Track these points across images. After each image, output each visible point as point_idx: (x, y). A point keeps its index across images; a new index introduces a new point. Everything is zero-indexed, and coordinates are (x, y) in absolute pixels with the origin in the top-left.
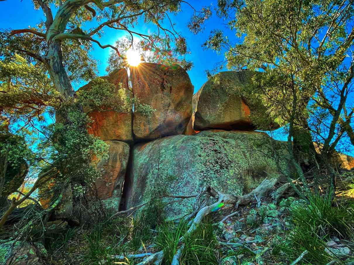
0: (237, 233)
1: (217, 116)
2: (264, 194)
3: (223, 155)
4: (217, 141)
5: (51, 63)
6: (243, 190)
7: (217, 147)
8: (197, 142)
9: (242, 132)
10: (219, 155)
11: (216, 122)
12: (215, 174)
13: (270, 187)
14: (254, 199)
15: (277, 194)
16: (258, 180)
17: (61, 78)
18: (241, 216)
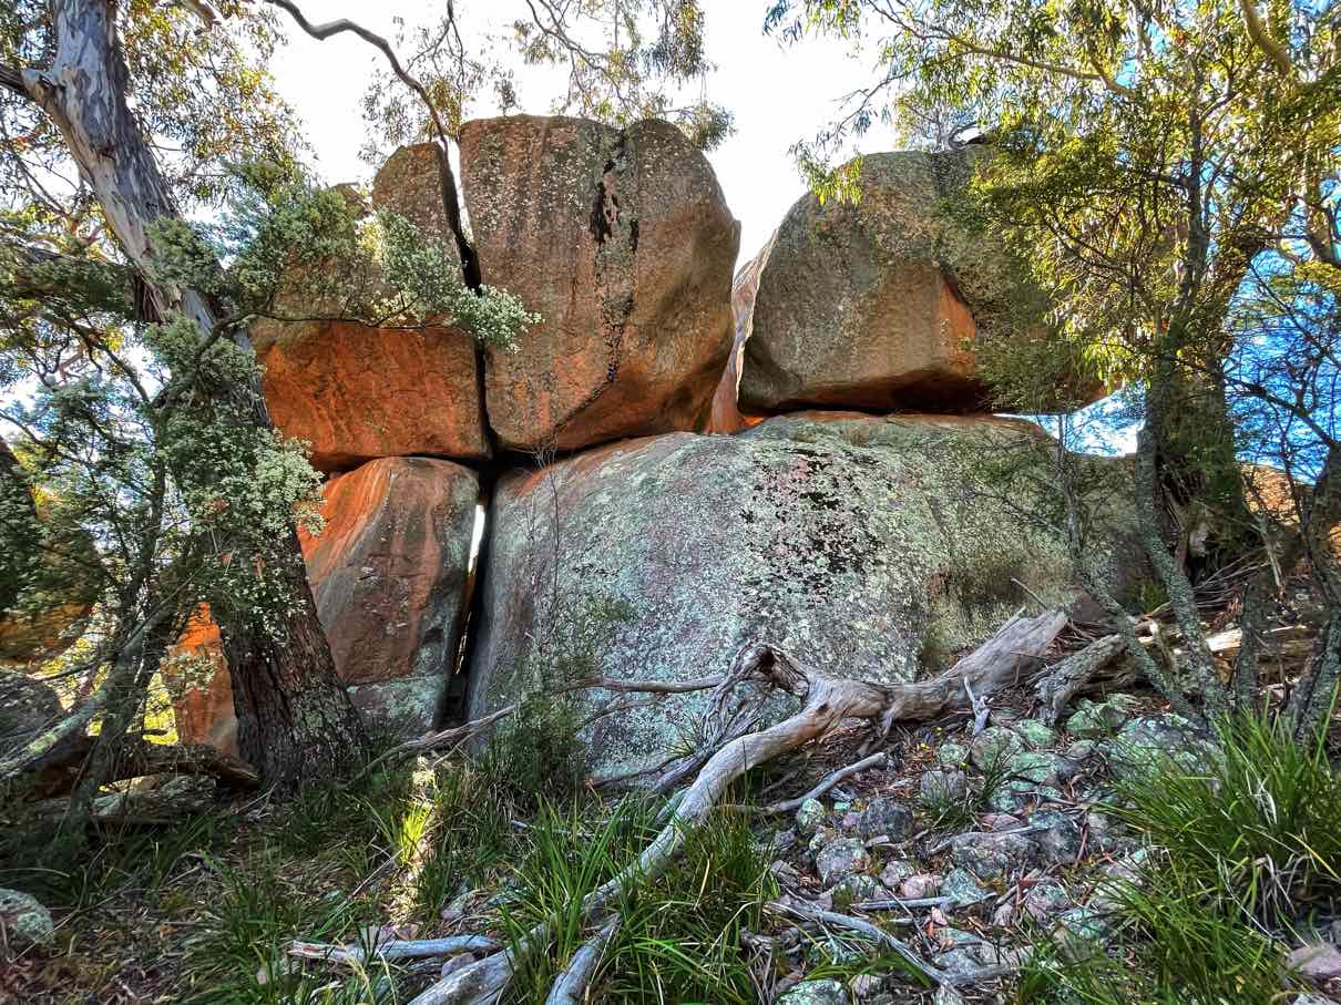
0: (869, 850)
1: (832, 353)
2: (1006, 679)
3: (846, 516)
4: (825, 455)
5: (73, 106)
6: (919, 657)
7: (822, 483)
8: (740, 463)
9: (932, 419)
10: (828, 513)
11: (829, 378)
12: (805, 591)
13: (1035, 647)
14: (961, 696)
15: (1060, 683)
16: (986, 616)
17: (127, 177)
18: (898, 767)
